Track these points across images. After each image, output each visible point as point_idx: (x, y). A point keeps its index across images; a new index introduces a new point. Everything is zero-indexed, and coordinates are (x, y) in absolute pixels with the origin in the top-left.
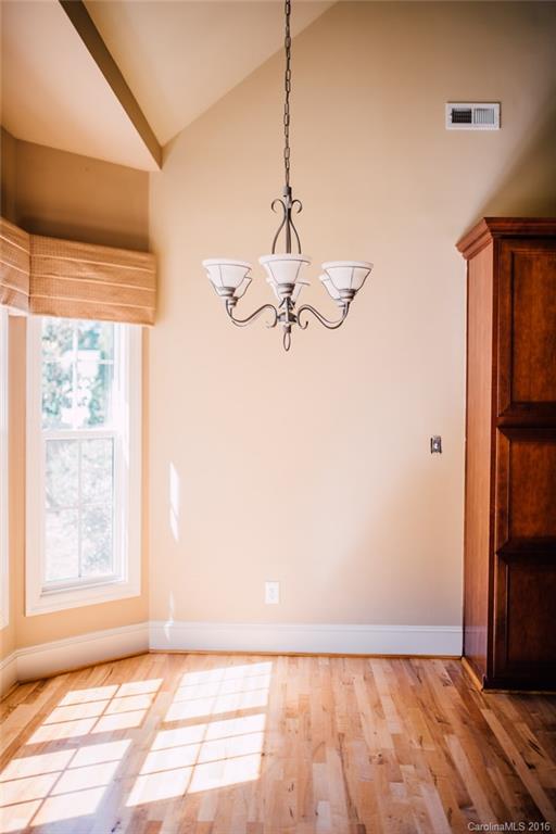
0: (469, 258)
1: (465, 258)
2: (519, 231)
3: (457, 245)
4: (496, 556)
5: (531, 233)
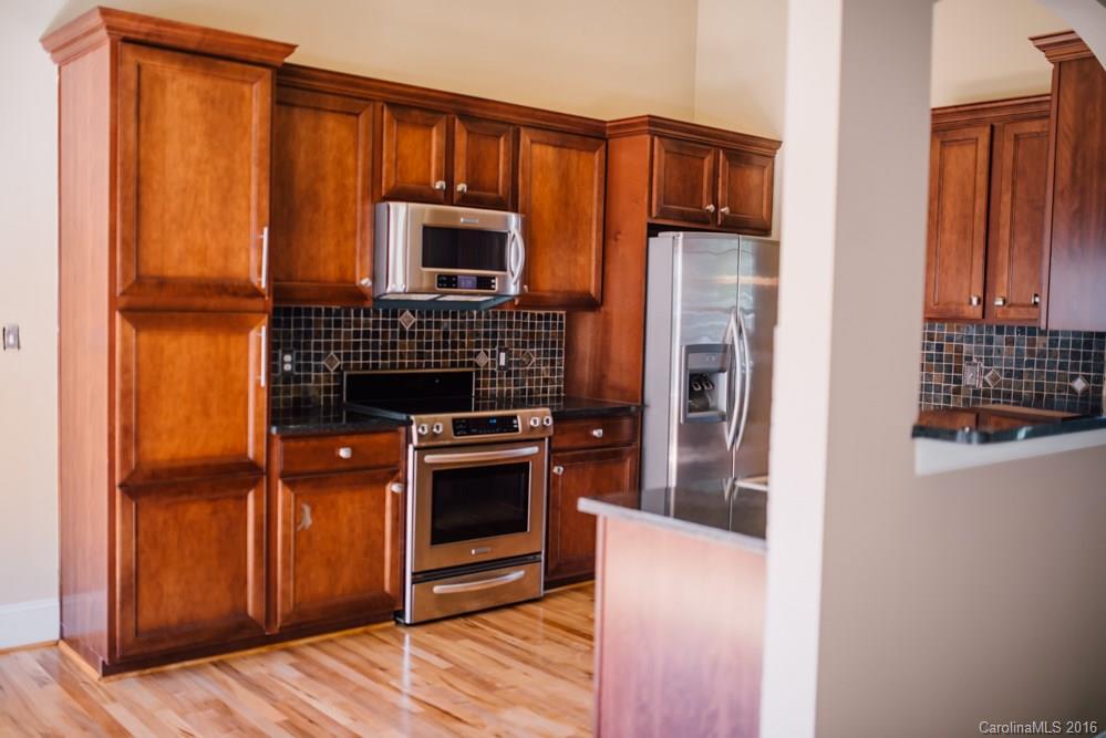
0: (62, 64)
1: (55, 62)
2: (148, 34)
3: (44, 40)
4: (118, 492)
5: (165, 41)
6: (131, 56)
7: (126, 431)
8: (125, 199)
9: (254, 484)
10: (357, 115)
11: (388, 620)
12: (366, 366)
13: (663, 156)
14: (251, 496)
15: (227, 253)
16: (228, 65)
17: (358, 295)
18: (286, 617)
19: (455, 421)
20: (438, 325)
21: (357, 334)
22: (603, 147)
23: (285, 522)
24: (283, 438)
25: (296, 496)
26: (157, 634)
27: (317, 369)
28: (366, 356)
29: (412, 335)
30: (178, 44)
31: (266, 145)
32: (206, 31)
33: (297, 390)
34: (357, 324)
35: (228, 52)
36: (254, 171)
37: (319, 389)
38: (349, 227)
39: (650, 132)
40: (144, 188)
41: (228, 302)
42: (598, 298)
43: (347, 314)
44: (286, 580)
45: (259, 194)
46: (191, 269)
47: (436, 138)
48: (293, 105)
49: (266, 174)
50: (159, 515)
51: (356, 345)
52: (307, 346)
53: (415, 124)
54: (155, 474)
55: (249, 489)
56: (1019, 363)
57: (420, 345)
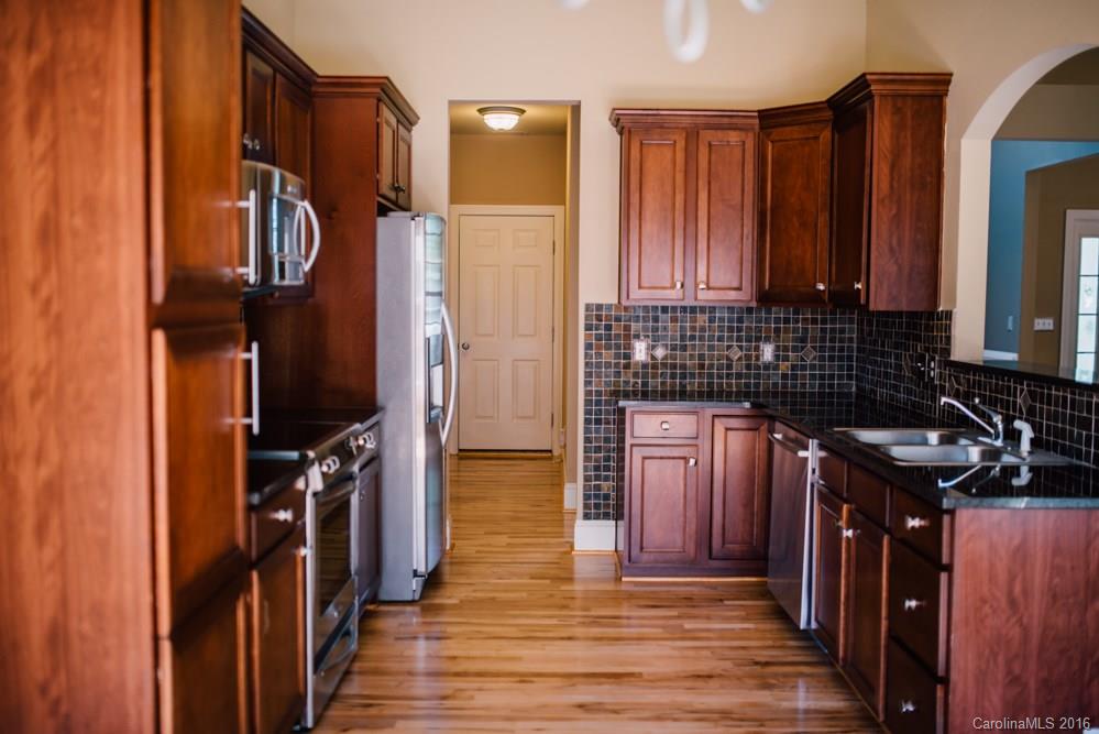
56: (683, 338)
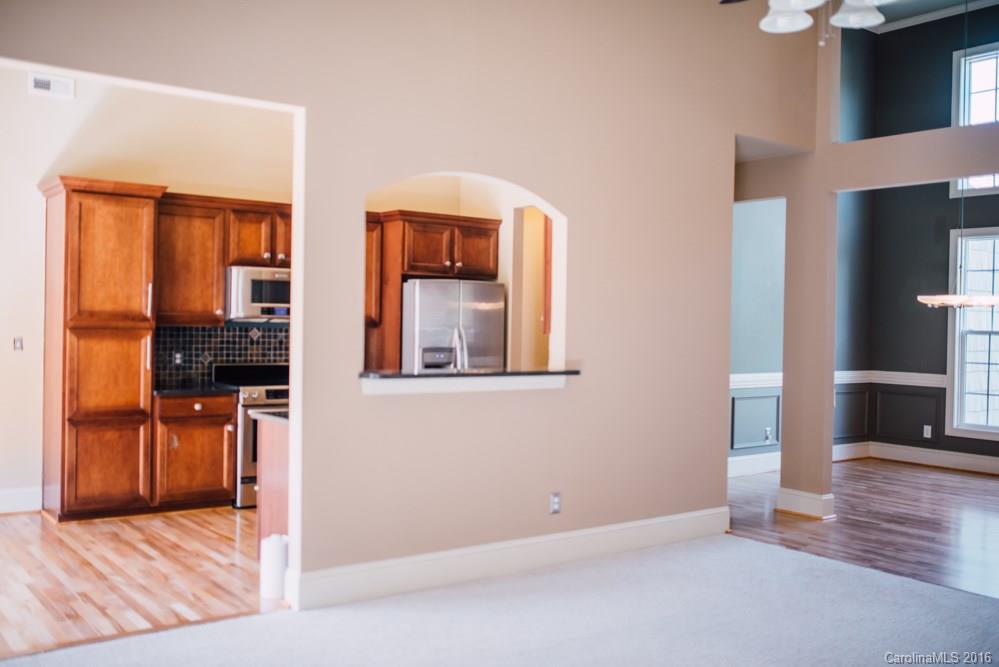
0: (47, 198)
1: (44, 197)
2: (86, 187)
3: (38, 187)
4: (67, 423)
5: (95, 189)
6: (76, 198)
7: (71, 391)
8: (72, 271)
9: (143, 422)
10: (214, 218)
11: (227, 505)
12: (228, 361)
13: (412, 232)
14: (142, 429)
15: (129, 298)
16: (129, 199)
17: (216, 320)
18: (161, 498)
19: (268, 392)
20: (275, 337)
21: (222, 342)
22: (379, 228)
23: (162, 444)
24: (162, 397)
25: (169, 431)
26: (87, 501)
27: (197, 362)
28: (228, 355)
29: (258, 343)
30: (102, 190)
31: (152, 240)
32: (116, 183)
33: (184, 374)
34: (222, 337)
35: (129, 192)
36: (144, 254)
37: (198, 374)
38: (209, 280)
39: (402, 219)
40: (82, 265)
41: (129, 324)
42: (377, 320)
43: (216, 330)
44: (162, 476)
45: (147, 267)
46: (108, 307)
47: (264, 228)
48: (175, 215)
49: (151, 255)
50: (89, 436)
51: (222, 349)
52: (190, 349)
53: (251, 221)
54: (87, 414)
55: (141, 424)
57: (264, 349)
